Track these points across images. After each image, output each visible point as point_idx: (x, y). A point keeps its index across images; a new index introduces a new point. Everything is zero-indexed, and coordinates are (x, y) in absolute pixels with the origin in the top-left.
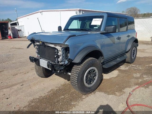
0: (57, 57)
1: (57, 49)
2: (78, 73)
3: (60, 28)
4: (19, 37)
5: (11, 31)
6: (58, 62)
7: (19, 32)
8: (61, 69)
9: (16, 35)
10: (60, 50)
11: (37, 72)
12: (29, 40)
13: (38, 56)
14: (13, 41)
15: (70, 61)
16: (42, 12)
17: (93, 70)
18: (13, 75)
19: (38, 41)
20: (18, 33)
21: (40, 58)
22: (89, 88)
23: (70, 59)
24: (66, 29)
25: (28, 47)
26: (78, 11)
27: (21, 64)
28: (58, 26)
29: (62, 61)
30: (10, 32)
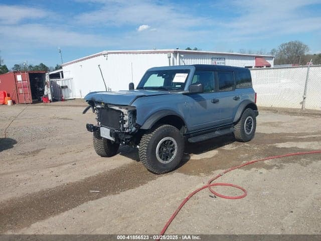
0: (122, 122)
1: (123, 113)
2: (148, 143)
3: (131, 86)
4: (63, 100)
5: (49, 89)
6: (124, 129)
7: (63, 90)
8: (127, 138)
9: (58, 96)
10: (127, 113)
11: (96, 146)
12: (87, 101)
13: (98, 124)
14: (53, 105)
15: (138, 126)
16: (107, 54)
17: (169, 142)
18: (60, 154)
19: (100, 103)
20: (61, 93)
21: (101, 126)
22: (164, 165)
23: (137, 124)
24: (139, 87)
25: (84, 112)
26: (172, 54)
27: (70, 141)
28: (130, 82)
29: (128, 128)
30: (47, 91)
